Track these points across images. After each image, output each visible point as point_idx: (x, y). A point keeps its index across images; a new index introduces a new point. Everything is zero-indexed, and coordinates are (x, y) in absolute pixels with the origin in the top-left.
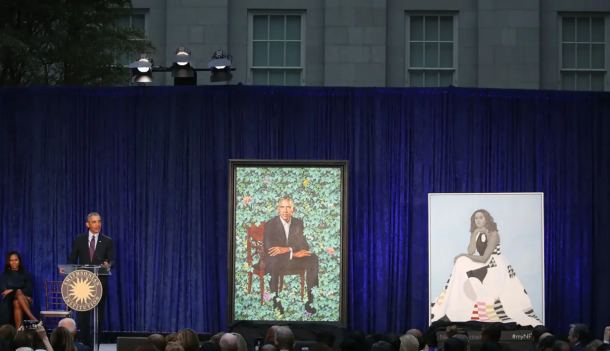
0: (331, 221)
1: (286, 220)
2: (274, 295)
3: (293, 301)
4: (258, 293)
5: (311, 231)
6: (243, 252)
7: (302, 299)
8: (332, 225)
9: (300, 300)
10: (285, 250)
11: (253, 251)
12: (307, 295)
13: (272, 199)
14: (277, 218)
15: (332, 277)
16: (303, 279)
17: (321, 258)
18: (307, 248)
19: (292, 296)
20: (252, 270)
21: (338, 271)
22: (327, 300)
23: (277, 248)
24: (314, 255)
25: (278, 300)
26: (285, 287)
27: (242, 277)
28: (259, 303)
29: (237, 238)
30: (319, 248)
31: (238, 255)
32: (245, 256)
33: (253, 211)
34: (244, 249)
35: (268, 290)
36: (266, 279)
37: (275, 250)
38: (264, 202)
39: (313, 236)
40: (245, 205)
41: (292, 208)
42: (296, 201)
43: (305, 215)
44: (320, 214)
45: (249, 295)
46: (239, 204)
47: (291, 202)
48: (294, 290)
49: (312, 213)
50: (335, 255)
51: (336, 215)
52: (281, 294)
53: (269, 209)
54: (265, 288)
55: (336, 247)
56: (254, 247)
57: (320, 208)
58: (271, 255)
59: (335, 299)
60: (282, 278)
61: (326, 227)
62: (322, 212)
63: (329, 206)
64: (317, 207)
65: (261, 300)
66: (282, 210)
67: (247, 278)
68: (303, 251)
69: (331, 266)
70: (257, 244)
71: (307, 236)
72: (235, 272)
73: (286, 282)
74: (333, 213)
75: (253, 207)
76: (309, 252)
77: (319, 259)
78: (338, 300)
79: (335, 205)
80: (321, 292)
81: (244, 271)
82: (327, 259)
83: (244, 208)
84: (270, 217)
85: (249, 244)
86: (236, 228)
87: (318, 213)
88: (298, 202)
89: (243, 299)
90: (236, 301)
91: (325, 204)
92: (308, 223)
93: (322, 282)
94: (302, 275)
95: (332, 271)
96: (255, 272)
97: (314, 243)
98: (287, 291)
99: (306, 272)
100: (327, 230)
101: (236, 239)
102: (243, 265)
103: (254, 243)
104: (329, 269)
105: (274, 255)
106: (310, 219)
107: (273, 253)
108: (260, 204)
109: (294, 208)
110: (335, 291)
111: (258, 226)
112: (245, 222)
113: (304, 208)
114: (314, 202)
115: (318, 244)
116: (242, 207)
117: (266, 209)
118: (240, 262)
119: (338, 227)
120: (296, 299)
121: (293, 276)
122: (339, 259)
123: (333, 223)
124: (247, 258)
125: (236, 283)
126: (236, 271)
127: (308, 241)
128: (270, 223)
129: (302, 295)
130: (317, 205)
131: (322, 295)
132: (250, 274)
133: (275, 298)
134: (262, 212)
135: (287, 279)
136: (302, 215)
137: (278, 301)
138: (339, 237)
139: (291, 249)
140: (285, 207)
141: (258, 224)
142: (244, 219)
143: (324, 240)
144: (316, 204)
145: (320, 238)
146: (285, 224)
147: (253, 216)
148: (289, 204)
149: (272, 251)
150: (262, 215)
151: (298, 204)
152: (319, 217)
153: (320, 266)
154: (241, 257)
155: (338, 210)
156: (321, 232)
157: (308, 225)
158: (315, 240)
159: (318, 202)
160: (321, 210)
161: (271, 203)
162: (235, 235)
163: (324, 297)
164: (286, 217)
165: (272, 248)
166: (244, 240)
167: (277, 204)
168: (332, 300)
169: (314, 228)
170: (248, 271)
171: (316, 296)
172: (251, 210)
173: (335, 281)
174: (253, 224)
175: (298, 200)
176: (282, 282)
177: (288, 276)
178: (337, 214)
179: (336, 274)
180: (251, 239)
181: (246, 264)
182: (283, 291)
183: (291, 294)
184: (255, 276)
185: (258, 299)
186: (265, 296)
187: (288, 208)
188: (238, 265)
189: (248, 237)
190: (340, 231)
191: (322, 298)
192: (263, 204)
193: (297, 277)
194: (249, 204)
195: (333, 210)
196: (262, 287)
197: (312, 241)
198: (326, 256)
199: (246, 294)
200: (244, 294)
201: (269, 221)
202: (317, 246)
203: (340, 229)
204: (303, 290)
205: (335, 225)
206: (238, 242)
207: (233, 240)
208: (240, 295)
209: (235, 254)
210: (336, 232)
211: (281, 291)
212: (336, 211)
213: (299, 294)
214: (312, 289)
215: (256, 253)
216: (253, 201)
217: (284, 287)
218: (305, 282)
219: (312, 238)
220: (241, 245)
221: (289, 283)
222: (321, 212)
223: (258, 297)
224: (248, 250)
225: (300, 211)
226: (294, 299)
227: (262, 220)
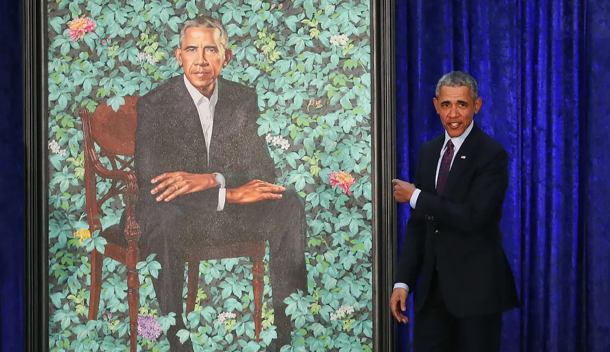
0: (343, 89)
1: (206, 91)
2: (170, 320)
3: (230, 338)
4: (121, 316)
5: (283, 122)
6: (72, 190)
7: (258, 330)
8: (345, 103)
9: (250, 334)
10: (201, 182)
11: (103, 187)
12: (272, 318)
13: (158, 24)
14: (176, 82)
15: (348, 262)
16: (258, 272)
17: (315, 204)
18: (270, 173)
19: (226, 322)
20: (101, 245)
21: (366, 243)
22: (335, 333)
23: (177, 175)
24: (291, 195)
25: (183, 335)
26: (204, 296)
27: (71, 268)
28: (123, 347)
29: (54, 146)
30: (306, 174)
31: (55, 200)
32: (79, 201)
33: (100, 64)
34: (75, 182)
35: (152, 307)
36: (145, 271)
37: (170, 181)
38: (136, 34)
39: (289, 138)
40: (76, 46)
41: (222, 51)
42: (233, 30)
43: (263, 72)
44: (310, 69)
45: (92, 324)
46: (58, 42)
47: (217, 33)
48: (232, 304)
49: (284, 65)
50: (357, 195)
51: (357, 71)
52: (192, 319)
53: (151, 56)
54: (142, 300)
55: (358, 168)
56: (105, 175)
57: (307, 48)
58: (158, 199)
59: (357, 331)
60: (194, 269)
61: (327, 108)
62: (315, 63)
63: (335, 43)
64: (300, 47)
65: (131, 339)
66: (192, 59)
67: (85, 269)
68: (257, 183)
69: (345, 229)
70: (114, 166)
71: (268, 139)
72: (47, 253)
73: (208, 280)
74: (348, 64)
75: (100, 49)
76: (277, 187)
77: (307, 209)
78: (368, 333)
79: (355, 40)
80: (316, 308)
81: (75, 250)
82: (332, 208)
83: (74, 55)
84: (153, 81)
85: (91, 166)
86: (47, 115)
87: (301, 66)
88: (240, 32)
89: (73, 338)
90: (52, 341)
91: (323, 38)
92: (273, 98)
93: (319, 279)
94: (256, 260)
95: (348, 243)
96: (110, 252)
97: (292, 158)
98: (210, 309)
99: (267, 250)
100: (331, 118)
101: (48, 152)
102: (73, 230)
103: (104, 160)
104: (340, 238)
105: (168, 196)
106: (278, 84)
107: (166, 193)
108: (121, 41)
109: (228, 52)
110: (359, 306)
111: (116, 108)
112: (78, 98)
113: (260, 51)
114: (287, 33)
115: (303, 162)
116: (65, 50)
117: (141, 56)
118: (62, 222)
119: (365, 107)
120: (239, 333)
121: (230, 263)
122: (368, 207)
123: (350, 95)
124: (85, 208)
125: (51, 286)
126: (52, 250)
127: (272, 154)
128: (153, 99)
129: (258, 320)
130: (298, 41)
131: (318, 318)
132: (97, 259)
133: (173, 330)
134: (128, 64)
135: (209, 270)
136: (252, 73)
137: (182, 341)
138: (369, 138)
139: (220, 178)
140: (200, 50)
141: (116, 103)
142: (72, 86)
143: (323, 150)
144: (294, 39)
146: (200, 102)
147: (99, 78)
148: (212, 40)
149: (161, 186)
150: (128, 74)
151: (238, 40)
152: (303, 79)
153: (311, 229)
154: (66, 205)
155: (363, 56)
156: (313, 126)
157: (272, 103)
158: (293, 149)
159: (301, 31)
160: (311, 57)
161: (155, 37)
162: (48, 139)
163: (326, 324)
164: (202, 79)
165: (160, 177)
166: (74, 154)
167: (175, 41)
168: (350, 333)
169: (289, 111)
170: (89, 249)
171: (299, 322)
172: (93, 58)
173: (359, 276)
174: (102, 102)
175: (241, 26)
176: (196, 280)
177: (214, 261)
178: (359, 67)
179: (361, 252)
180: (98, 148)
181: (82, 228)
182: (198, 308)
183: (222, 317)
184: (110, 264)
185: (121, 334)
186: (143, 326)
187: (208, 53)
188: (56, 231)
189: (86, 145)
190: (371, 122)
191: (318, 328)
192: (131, 42)
193: (241, 263)
194: (89, 40)
195: (348, 57)
196: (133, 297)
197: (286, 152)
198: (329, 196)
199: (84, 321)
200: (76, 320)
201: (152, 93)
202: (301, 167)
203: (372, 114)
204: (258, 302)
205: (354, 102)
206: (55, 161)
207: (41, 153)
208: (65, 324)
209: (47, 199)
210: (359, 125)
211: (191, 309)
212: (356, 57)
213: (247, 317)
214: (287, 301)
215: (113, 192)
216: (100, 31)
217: (201, 295)
218: (266, 279)
219: (285, 145)
220: (65, 169)
221: (217, 282)
222: (309, 64)
223: (123, 329)
224: (88, 183)
225: (245, 61)
226: (234, 332)
227: (131, 90)
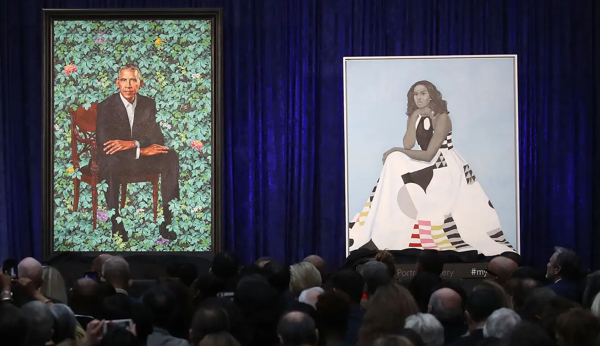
0: (198, 100)
1: (130, 101)
2: (113, 212)
3: (141, 221)
4: (89, 210)
5: (168, 116)
6: (65, 149)
7: (155, 218)
8: (199, 106)
9: (152, 219)
10: (128, 145)
11: (80, 147)
12: (162, 212)
13: (107, 68)
14: (116, 96)
15: (199, 184)
16: (155, 188)
17: (183, 156)
18: (161, 140)
19: (140, 213)
20: (79, 175)
21: (209, 175)
22: (193, 219)
23: (116, 142)
24: (172, 151)
25: (119, 220)
26: (129, 201)
27: (64, 186)
28: (90, 225)
29: (57, 127)
30: (180, 141)
31: (57, 154)
32: (69, 154)
33: (80, 87)
34: (67, 145)
35: (104, 206)
36: (101, 188)
37: (113, 144)
38: (97, 72)
39: (171, 123)
40: (68, 78)
41: (139, 81)
42: (144, 71)
43: (159, 91)
44: (181, 90)
45: (75, 214)
46: (59, 76)
47: (136, 72)
48: (143, 205)
49: (169, 88)
50: (204, 152)
51: (205, 91)
52: (123, 211)
53: (104, 83)
54: (99, 203)
55: (204, 139)
56: (81, 141)
57: (180, 80)
58: (107, 153)
59: (204, 218)
60: (125, 187)
61: (190, 109)
62: (184, 87)
63: (194, 77)
64: (177, 79)
65: (94, 221)
66: (124, 85)
67: (71, 187)
68: (155, 146)
69: (198, 168)
70: (86, 137)
71: (161, 124)
72: (53, 179)
73: (131, 193)
74: (200, 88)
75: (79, 80)
76: (165, 148)
77: (180, 158)
78: (209, 219)
79: (203, 76)
80: (184, 207)
81: (66, 178)
82: (192, 158)
83: (66, 82)
84: (105, 95)
85: (75, 137)
86: (54, 112)
87: (177, 88)
88: (148, 72)
89: (65, 220)
90: (55, 222)
91: (188, 75)
92: (163, 104)
93: (185, 192)
94: (155, 183)
95: (199, 175)
96: (84, 179)
97: (172, 134)
98: (132, 207)
99: (160, 178)
100: (191, 114)
101: (54, 130)
102: (66, 168)
103: (81, 134)
104: (195, 173)
105: (112, 152)
106: (166, 97)
107: (111, 150)
108: (89, 76)
109: (142, 81)
110: (205, 206)
111: (87, 109)
112: (68, 104)
113: (157, 81)
114: (171, 72)
115: (178, 135)
116: (62, 80)
117: (99, 83)
118: (60, 164)
119: (208, 108)
120: (146, 219)
121: (142, 184)
122: (209, 158)
123: (201, 103)
124: (72, 157)
125: (55, 195)
126: (56, 178)
127: (163, 132)
128: (104, 104)
129: (155, 212)
130: (176, 76)
131: (185, 212)
132: (77, 182)
133: (114, 217)
134: (93, 87)
135: (132, 188)
136: (153, 92)
137: (118, 222)
138: (210, 124)
139: (137, 143)
140: (128, 80)
141: (87, 106)
142: (65, 98)
143: (187, 129)
144: (174, 76)
145: (181, 126)
146: (128, 106)
147: (79, 94)
148: (134, 76)
149: (108, 147)
150: (93, 92)
151: (146, 76)
152: (178, 95)
153: (182, 168)
154: (62, 156)
155: (207, 84)
156: (183, 118)
157: (163, 106)
158: (173, 129)
159: (177, 71)
160: (182, 84)
161: (106, 74)
162: (54, 124)
163: (188, 215)
164: (129, 95)
165: (108, 143)
166: (66, 131)
167: (116, 76)
168: (200, 219)
169: (171, 110)
170: (73, 177)
171: (176, 214)
172: (76, 84)
173: (205, 191)
174: (80, 106)
175: (148, 69)
176: (125, 193)
177: (134, 184)
178: (206, 89)
179: (206, 180)
180: (78, 128)
181: (70, 167)
182: (126, 206)
183: (138, 211)
184: (84, 185)
185: (88, 219)
186: (99, 215)
187: (132, 82)
188: (58, 169)
189: (72, 126)
190: (211, 116)
191: (185, 217)
192: (94, 76)
193: (147, 185)
194: (74, 75)
195: (200, 84)
196: (94, 201)
197: (169, 130)
198: (190, 152)
199: (71, 212)
200: (67, 212)
201: (104, 101)
202: (177, 138)
203: (212, 112)
204: (155, 204)
205: (203, 106)
206: (57, 134)
207: (50, 131)
208: (62, 214)
209: (53, 153)
210: (205, 117)
211: (123, 207)
212: (204, 84)
213: (150, 211)
214: (169, 203)
215: (85, 150)
216: (79, 71)
217: (128, 200)
218: (159, 193)
219: (169, 127)
220: (62, 138)
221: (135, 194)
222: (181, 87)
223: (90, 216)
224: (73, 145)
225: (150, 86)
226: (143, 218)
227: (94, 100)
